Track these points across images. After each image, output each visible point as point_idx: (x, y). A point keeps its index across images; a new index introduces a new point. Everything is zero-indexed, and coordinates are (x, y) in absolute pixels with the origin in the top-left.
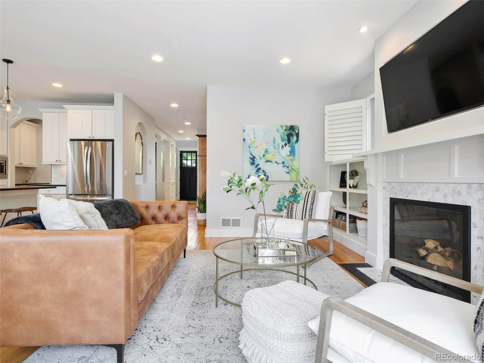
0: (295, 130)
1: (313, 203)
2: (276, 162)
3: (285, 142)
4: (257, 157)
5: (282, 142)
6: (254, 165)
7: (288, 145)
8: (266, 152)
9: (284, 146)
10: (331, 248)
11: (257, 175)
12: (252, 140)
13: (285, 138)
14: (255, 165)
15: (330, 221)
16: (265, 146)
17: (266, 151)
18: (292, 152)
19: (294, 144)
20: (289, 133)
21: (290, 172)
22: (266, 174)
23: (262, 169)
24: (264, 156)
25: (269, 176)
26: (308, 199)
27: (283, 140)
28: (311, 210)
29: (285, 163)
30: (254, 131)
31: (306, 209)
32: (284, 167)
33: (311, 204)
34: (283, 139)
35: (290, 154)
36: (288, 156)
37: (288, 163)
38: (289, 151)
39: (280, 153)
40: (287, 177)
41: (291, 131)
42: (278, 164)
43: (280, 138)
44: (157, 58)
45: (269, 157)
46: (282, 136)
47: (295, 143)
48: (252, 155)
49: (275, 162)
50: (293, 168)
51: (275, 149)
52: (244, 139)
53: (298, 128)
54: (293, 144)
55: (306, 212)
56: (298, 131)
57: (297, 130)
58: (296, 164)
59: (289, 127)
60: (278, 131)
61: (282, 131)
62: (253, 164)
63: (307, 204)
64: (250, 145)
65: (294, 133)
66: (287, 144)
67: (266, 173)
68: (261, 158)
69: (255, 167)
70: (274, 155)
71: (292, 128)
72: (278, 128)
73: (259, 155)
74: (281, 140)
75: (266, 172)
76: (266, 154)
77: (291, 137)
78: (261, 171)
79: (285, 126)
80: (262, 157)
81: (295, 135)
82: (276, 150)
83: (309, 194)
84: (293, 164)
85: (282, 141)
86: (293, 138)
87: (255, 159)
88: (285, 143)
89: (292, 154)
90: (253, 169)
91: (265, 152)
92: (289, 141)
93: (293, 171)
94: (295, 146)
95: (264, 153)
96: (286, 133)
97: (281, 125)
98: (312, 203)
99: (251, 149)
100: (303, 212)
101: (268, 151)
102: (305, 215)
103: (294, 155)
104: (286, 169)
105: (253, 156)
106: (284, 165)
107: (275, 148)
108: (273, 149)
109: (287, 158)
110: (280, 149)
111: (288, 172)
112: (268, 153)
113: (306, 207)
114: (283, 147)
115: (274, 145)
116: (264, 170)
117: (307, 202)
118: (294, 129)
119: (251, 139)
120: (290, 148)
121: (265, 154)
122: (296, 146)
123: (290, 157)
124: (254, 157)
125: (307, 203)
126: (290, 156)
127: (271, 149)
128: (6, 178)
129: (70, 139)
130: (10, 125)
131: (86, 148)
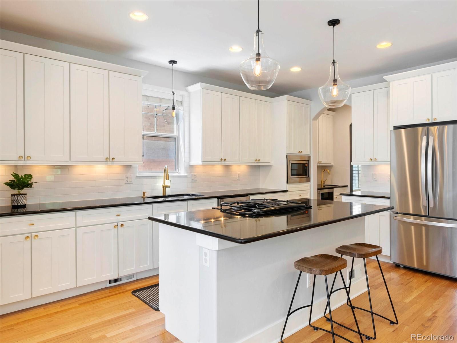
128: (308, 181)
129: (394, 127)
130: (312, 117)
131: (425, 139)
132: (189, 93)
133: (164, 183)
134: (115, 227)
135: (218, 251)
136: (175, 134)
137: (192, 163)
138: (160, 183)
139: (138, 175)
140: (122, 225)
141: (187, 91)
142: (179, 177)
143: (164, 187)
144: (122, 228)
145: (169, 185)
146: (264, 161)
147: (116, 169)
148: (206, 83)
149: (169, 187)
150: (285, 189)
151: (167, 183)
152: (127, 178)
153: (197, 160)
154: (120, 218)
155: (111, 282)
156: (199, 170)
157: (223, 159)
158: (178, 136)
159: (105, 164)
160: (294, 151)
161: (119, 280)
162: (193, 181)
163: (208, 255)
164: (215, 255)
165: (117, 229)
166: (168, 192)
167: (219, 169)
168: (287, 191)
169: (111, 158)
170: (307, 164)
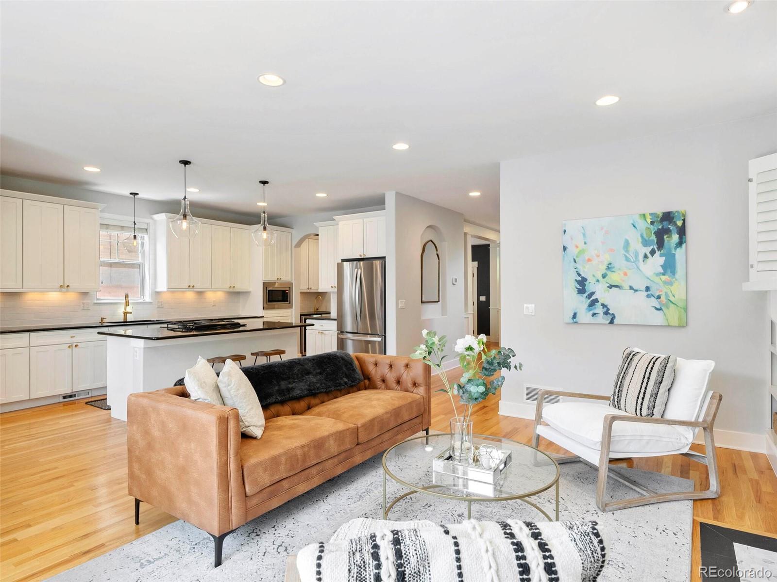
0: (675, 220)
1: (661, 382)
2: (631, 288)
3: (652, 247)
4: (591, 280)
5: (644, 248)
6: (585, 293)
7: (658, 253)
8: (608, 268)
9: (649, 255)
10: (713, 485)
11: (591, 313)
12: (580, 248)
13: (651, 238)
14: (586, 295)
15: (705, 426)
16: (606, 258)
17: (610, 266)
18: (669, 267)
19: (673, 250)
20: (660, 227)
21: (663, 308)
22: (609, 312)
23: (601, 301)
24: (604, 276)
25: (616, 315)
26: (650, 373)
27: (645, 243)
28: (654, 396)
29: (651, 289)
30: (583, 231)
31: (644, 393)
32: (650, 297)
33: (655, 383)
34: (646, 241)
35: (662, 271)
36: (658, 275)
37: (658, 290)
38: (661, 266)
39: (640, 269)
40: (658, 319)
41: (665, 223)
42: (636, 291)
43: (640, 240)
44: (401, 147)
45: (614, 278)
46: (645, 236)
47: (676, 248)
48: (579, 275)
49: (629, 288)
50: (672, 298)
51: (628, 263)
52: (564, 247)
53: (684, 215)
54: (670, 250)
55: (643, 399)
56: (682, 222)
57: (679, 220)
58: (677, 290)
59: (661, 215)
60: (634, 226)
61: (643, 225)
62: (581, 291)
63: (647, 383)
64: (577, 257)
65: (671, 227)
66: (656, 250)
67: (608, 309)
68: (598, 281)
69: (586, 297)
70: (625, 274)
71: (668, 217)
72: (634, 221)
73: (594, 276)
74: (642, 243)
75: (608, 307)
76: (609, 273)
77: (665, 237)
78: (598, 305)
79: (651, 214)
80: (600, 278)
81: (676, 230)
82: (630, 263)
83: (654, 363)
84: (671, 292)
85: (644, 246)
86: (670, 237)
87: (587, 283)
88: (650, 248)
89: (669, 271)
90: (582, 302)
91: (606, 269)
92: (660, 244)
93: (672, 305)
94: (674, 254)
95: (604, 271)
96: (654, 228)
97: (641, 215)
98: (658, 382)
99: (577, 265)
100: (638, 398)
101: (614, 267)
102: (642, 404)
103: (673, 273)
104: (654, 302)
105: (583, 278)
106: (649, 293)
107: (627, 259)
108: (625, 262)
109: (657, 279)
110: (639, 261)
111: (658, 307)
112: (613, 270)
113: (646, 388)
114: (646, 256)
115: (625, 255)
116: (605, 304)
117: (649, 378)
118: (673, 218)
119: (577, 247)
120: (664, 258)
121: (607, 273)
122: (679, 253)
123: (663, 278)
124: (584, 280)
125: (648, 381)
126: (664, 274)
127: (620, 263)
128: (291, 307)
129: (342, 260)
130: (294, 244)
131: (356, 270)
132: (155, 221)
133: (125, 309)
134: (69, 347)
135: (144, 348)
136: (140, 260)
137: (158, 290)
138: (122, 309)
139: (96, 302)
140: (76, 346)
141: (152, 219)
142: (145, 303)
143: (125, 313)
144: (77, 348)
145: (130, 311)
146: (239, 287)
147: (71, 296)
148: (171, 213)
149: (131, 313)
150: (262, 315)
151: (129, 309)
152: (84, 304)
153: (162, 287)
154: (74, 340)
155: (64, 397)
156: (167, 297)
157: (192, 285)
158: (143, 264)
159: (59, 291)
160: (271, 278)
161: (74, 396)
162: (159, 307)
163: (138, 352)
164: (142, 350)
165: (71, 349)
166: (130, 318)
167: (190, 296)
168: (263, 317)
169: (66, 286)
170: (288, 290)
